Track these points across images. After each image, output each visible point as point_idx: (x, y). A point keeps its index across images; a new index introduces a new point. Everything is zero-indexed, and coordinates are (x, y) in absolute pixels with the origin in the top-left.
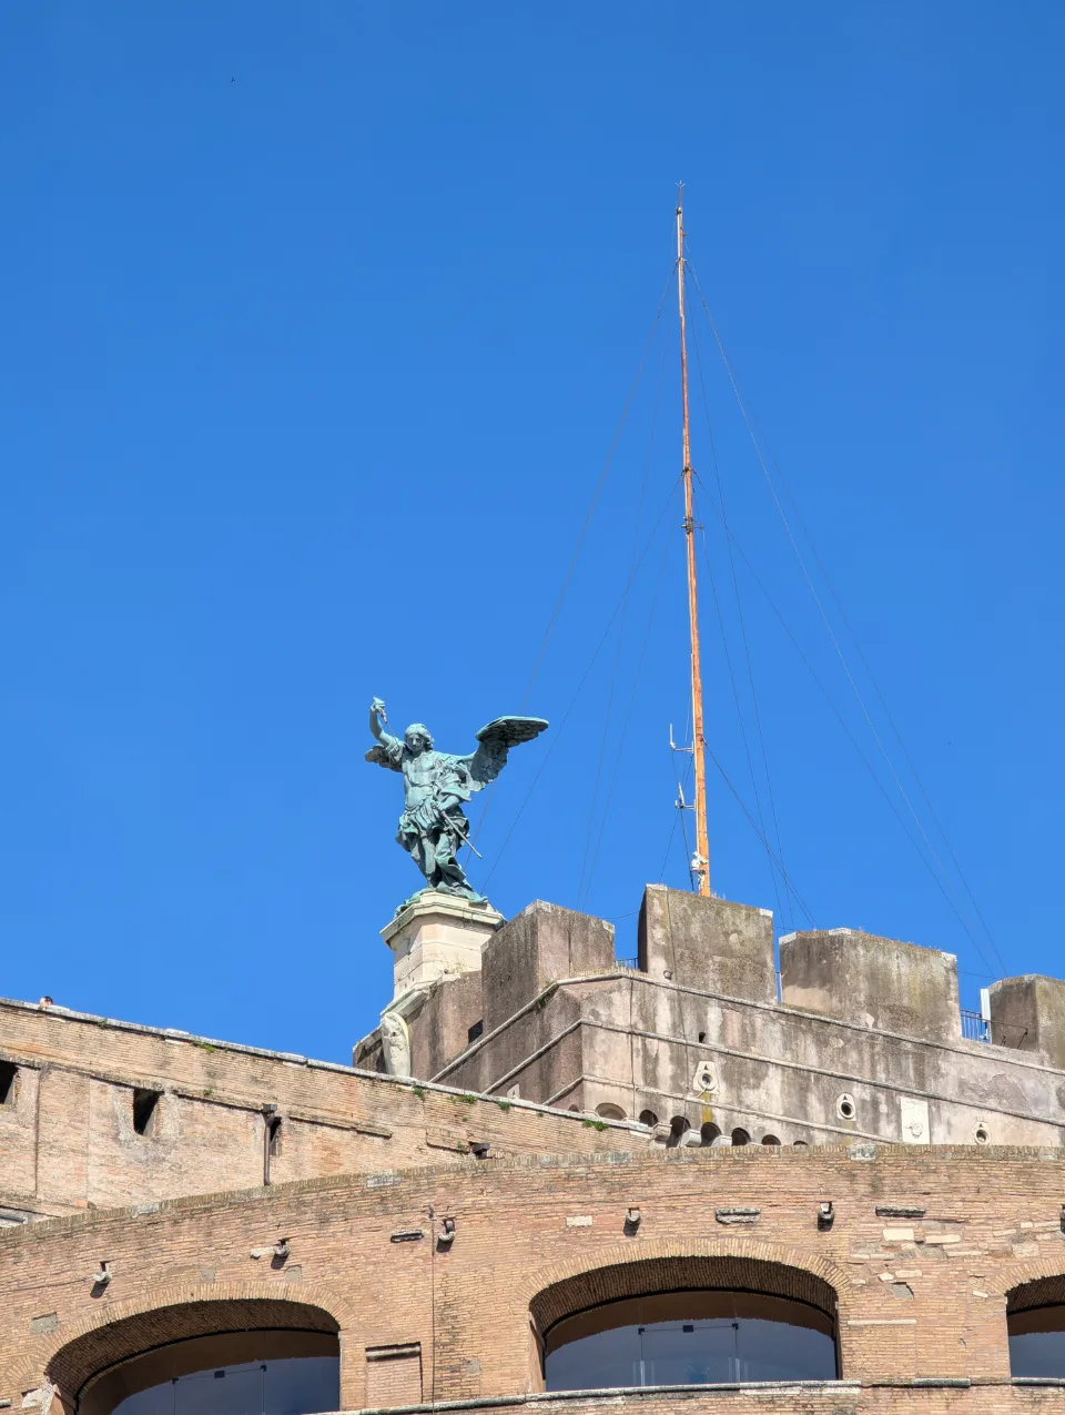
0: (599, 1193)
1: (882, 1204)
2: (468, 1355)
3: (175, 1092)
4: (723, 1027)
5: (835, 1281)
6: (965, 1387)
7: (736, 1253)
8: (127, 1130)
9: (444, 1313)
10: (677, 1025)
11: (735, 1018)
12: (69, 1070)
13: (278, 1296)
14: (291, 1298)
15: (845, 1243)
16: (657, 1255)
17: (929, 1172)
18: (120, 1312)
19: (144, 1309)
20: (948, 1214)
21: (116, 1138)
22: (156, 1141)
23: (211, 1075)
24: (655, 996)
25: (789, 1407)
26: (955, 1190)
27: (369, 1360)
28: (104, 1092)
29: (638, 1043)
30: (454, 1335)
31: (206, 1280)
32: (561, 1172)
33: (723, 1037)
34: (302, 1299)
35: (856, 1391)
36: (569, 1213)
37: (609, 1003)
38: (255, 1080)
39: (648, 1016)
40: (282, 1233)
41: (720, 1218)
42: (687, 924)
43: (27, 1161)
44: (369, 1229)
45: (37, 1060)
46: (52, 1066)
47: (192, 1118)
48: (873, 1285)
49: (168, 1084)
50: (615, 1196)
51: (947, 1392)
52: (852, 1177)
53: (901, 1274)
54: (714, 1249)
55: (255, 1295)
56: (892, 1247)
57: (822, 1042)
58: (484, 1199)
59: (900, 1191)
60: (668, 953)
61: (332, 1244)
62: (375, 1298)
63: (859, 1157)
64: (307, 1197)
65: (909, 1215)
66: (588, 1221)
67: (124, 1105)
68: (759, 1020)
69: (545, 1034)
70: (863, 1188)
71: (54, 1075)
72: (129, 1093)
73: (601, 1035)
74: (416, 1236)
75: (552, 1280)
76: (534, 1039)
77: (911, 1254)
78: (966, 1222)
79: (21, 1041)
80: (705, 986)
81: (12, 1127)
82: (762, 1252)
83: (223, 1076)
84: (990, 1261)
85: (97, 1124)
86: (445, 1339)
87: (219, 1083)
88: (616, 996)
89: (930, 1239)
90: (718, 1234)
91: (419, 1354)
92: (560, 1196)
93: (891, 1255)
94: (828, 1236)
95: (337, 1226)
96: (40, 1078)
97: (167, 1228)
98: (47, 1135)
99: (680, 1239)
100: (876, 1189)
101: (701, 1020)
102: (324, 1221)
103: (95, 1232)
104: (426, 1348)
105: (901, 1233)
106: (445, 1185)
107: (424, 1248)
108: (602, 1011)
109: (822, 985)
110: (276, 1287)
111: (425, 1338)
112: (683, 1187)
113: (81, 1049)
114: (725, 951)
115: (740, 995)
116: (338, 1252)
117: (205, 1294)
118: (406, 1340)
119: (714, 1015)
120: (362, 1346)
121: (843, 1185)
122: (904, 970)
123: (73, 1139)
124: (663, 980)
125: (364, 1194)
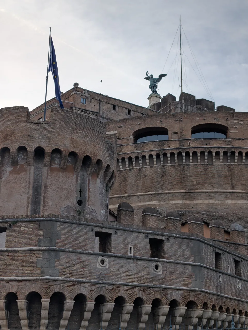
0: (200, 116)
1: (234, 118)
2: (184, 134)
3: (132, 110)
4: (190, 108)
5: (228, 127)
6: (243, 139)
7: (216, 123)
8: (128, 114)
9: (181, 129)
10: (185, 108)
11: (191, 107)
12: (121, 107)
13: (161, 126)
14: (162, 127)
15: (229, 123)
16: (207, 123)
17: (239, 115)
18: (141, 128)
19: (144, 127)
20: (242, 120)
21: (126, 115)
22: (131, 116)
23: (136, 109)
24: (183, 104)
25: (223, 141)
26: (243, 117)
27: (172, 134)
28: (125, 110)
29: (181, 109)
30: (182, 131)
31: (152, 124)
32: (195, 113)
33: (190, 110)
34: (163, 127)
35: (231, 139)
36: (196, 118)
37: (178, 105)
38: (141, 110)
39: (182, 107)
40: (161, 119)
41: (215, 119)
42: (186, 96)
43: (117, 116)
44: (171, 119)
45: (118, 105)
46: (119, 106)
47: (134, 114)
48: (233, 127)
49: (132, 109)
50: (202, 116)
51: (241, 140)
52: (230, 115)
53: (236, 126)
54: (214, 123)
55: (158, 126)
56: (235, 123)
57: (200, 111)
58: (186, 116)
59: (236, 117)
60: (184, 100)
61: (167, 121)
62: (172, 127)
63: (231, 113)
64: (164, 115)
65: (237, 120)
66: (198, 119)
67: (127, 111)
68: (194, 108)
69: (170, 108)
70: (232, 116)
71: (120, 107)
72: (128, 110)
73: (177, 108)
74: (178, 120)
75: (194, 126)
76: (168, 109)
77: (237, 124)
78: (244, 121)
79: (116, 103)
80: (188, 104)
81: (115, 113)
82: (220, 123)
83: (138, 109)
84: (246, 125)
85: (125, 113)
86: (181, 132)
87: (137, 110)
88: (179, 104)
89: (239, 122)
90: (214, 121)
91: (178, 133)
92: (195, 116)
93: (235, 124)
94: (228, 121)
95: (168, 119)
96: (118, 107)
97: (147, 118)
98: (119, 114)
99: (210, 121)
100: (233, 116)
101: (188, 107)
102: (166, 118)
103: (138, 119)
104: (179, 133)
105: (236, 122)
106: (181, 114)
107: (178, 121)
108: (177, 105)
109: (200, 105)
110: (160, 125)
111: (179, 131)
112: (210, 115)
113: (122, 105)
114: (190, 100)
115: (192, 105)
116: (168, 122)
117: (152, 126)
118: (177, 132)
119: (189, 107)
120: (171, 132)
121: (229, 116)
122: (209, 104)
123: (122, 115)
124: (184, 103)
125: (171, 115)
